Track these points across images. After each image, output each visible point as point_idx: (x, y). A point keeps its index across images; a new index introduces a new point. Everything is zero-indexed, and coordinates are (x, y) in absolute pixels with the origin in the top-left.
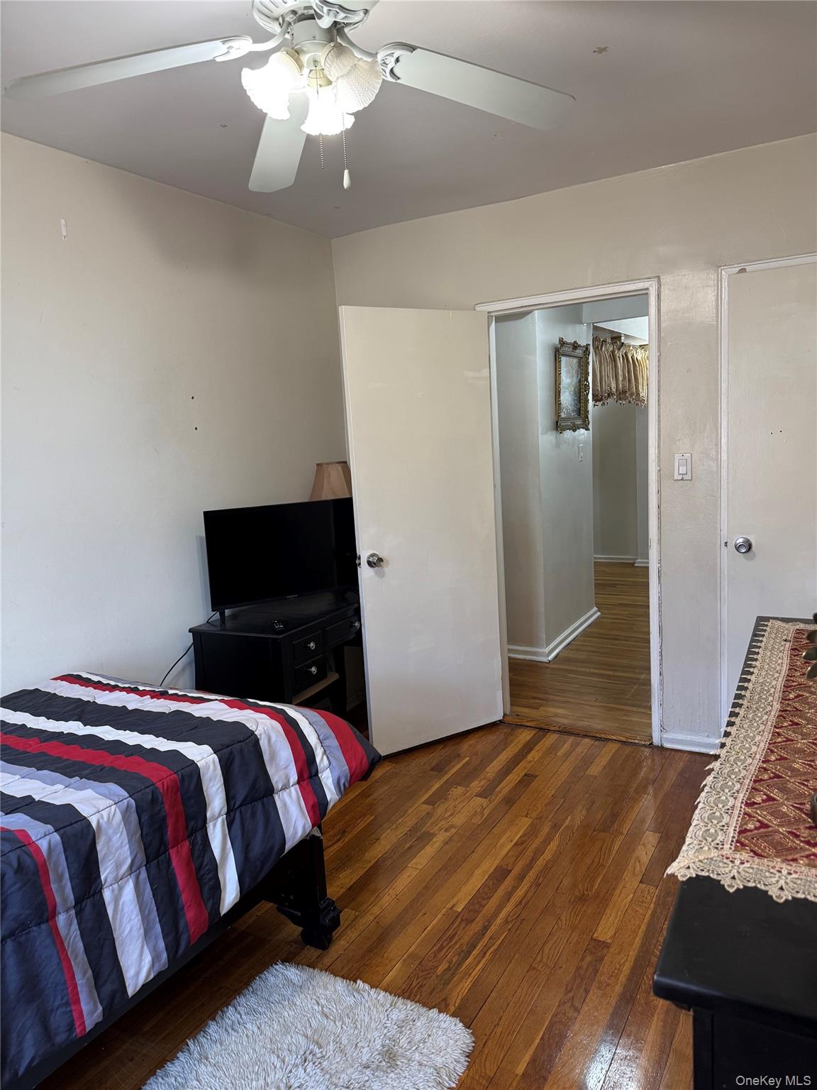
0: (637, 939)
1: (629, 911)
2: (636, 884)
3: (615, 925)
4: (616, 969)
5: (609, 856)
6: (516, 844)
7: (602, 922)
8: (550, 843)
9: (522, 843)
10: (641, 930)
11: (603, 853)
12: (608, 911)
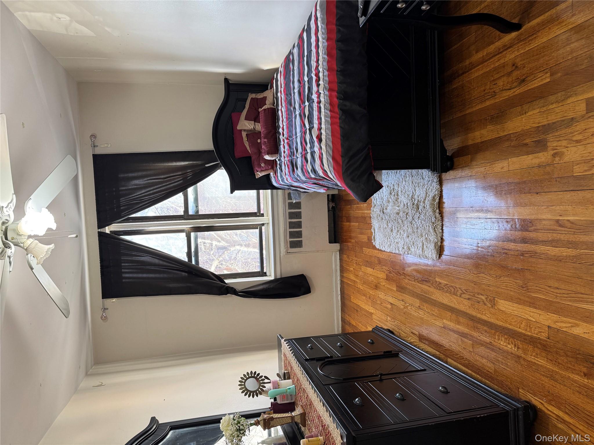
0: (501, 323)
1: (520, 318)
2: (547, 323)
3: (507, 310)
4: (483, 312)
5: (570, 301)
6: (557, 221)
7: (507, 302)
8: (569, 248)
9: (561, 226)
10: (508, 325)
11: (573, 295)
12: (516, 305)
